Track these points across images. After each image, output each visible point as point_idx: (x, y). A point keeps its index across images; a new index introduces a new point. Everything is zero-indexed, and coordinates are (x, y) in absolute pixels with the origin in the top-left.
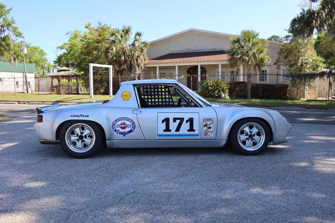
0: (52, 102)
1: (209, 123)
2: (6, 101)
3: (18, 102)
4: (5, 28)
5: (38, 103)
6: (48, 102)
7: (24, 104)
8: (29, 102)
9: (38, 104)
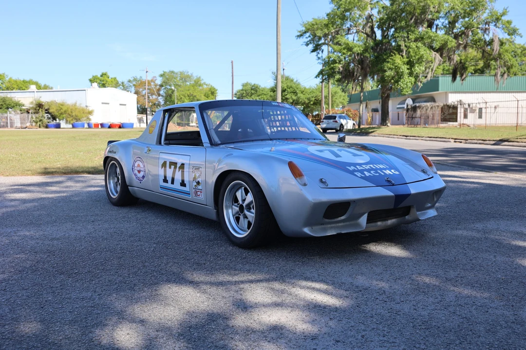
0: (495, 141)
1: (197, 175)
2: (443, 138)
3: (455, 139)
4: (492, 26)
5: (476, 141)
6: (489, 140)
7: (461, 142)
8: (467, 140)
9: (476, 143)
